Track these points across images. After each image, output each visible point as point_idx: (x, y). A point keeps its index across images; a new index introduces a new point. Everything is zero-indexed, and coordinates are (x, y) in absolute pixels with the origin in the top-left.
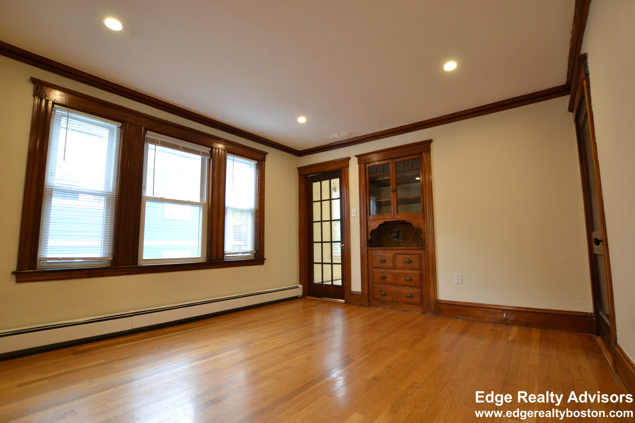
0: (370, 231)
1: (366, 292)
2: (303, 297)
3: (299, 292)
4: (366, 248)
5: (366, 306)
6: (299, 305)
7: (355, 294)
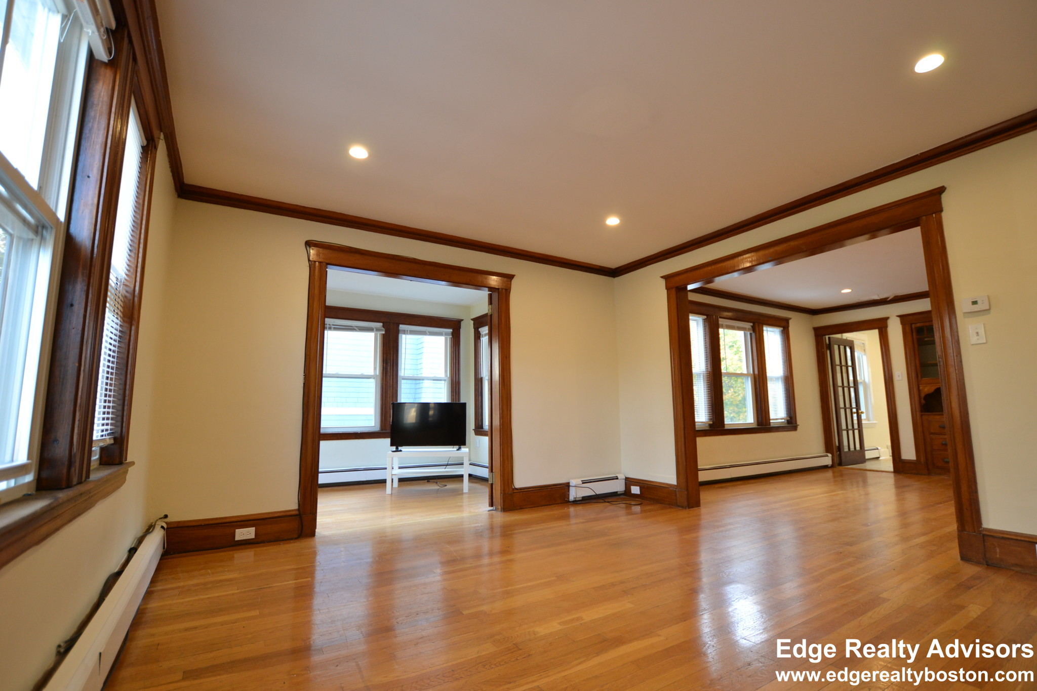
0: (923, 395)
1: (923, 460)
2: (832, 466)
3: (827, 460)
4: (918, 414)
5: (924, 475)
6: (829, 474)
7: (909, 462)
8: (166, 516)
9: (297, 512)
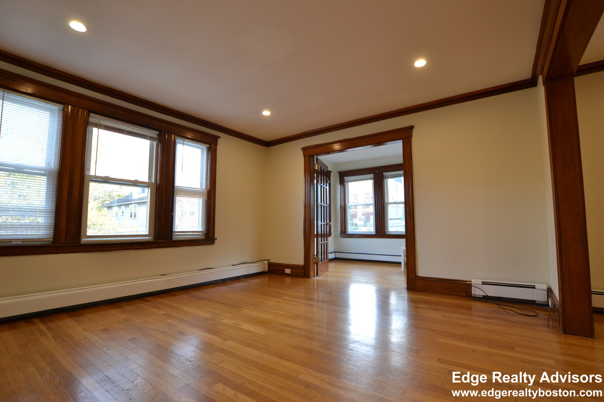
8: (269, 260)
9: (303, 266)
